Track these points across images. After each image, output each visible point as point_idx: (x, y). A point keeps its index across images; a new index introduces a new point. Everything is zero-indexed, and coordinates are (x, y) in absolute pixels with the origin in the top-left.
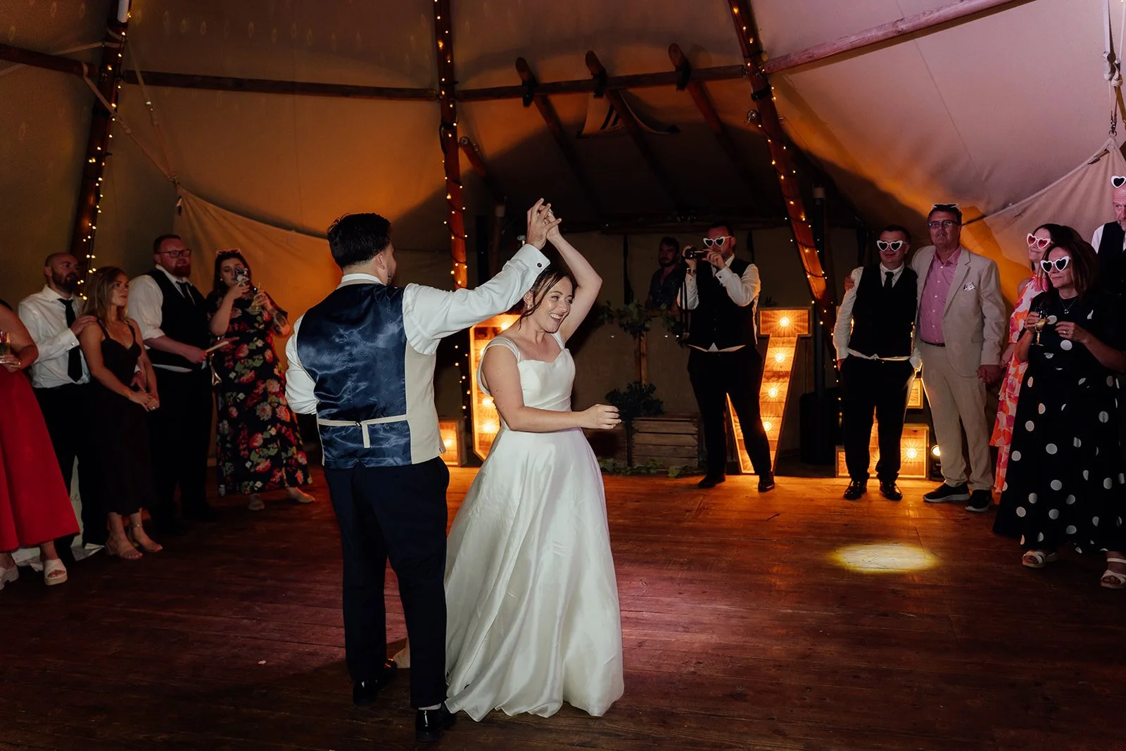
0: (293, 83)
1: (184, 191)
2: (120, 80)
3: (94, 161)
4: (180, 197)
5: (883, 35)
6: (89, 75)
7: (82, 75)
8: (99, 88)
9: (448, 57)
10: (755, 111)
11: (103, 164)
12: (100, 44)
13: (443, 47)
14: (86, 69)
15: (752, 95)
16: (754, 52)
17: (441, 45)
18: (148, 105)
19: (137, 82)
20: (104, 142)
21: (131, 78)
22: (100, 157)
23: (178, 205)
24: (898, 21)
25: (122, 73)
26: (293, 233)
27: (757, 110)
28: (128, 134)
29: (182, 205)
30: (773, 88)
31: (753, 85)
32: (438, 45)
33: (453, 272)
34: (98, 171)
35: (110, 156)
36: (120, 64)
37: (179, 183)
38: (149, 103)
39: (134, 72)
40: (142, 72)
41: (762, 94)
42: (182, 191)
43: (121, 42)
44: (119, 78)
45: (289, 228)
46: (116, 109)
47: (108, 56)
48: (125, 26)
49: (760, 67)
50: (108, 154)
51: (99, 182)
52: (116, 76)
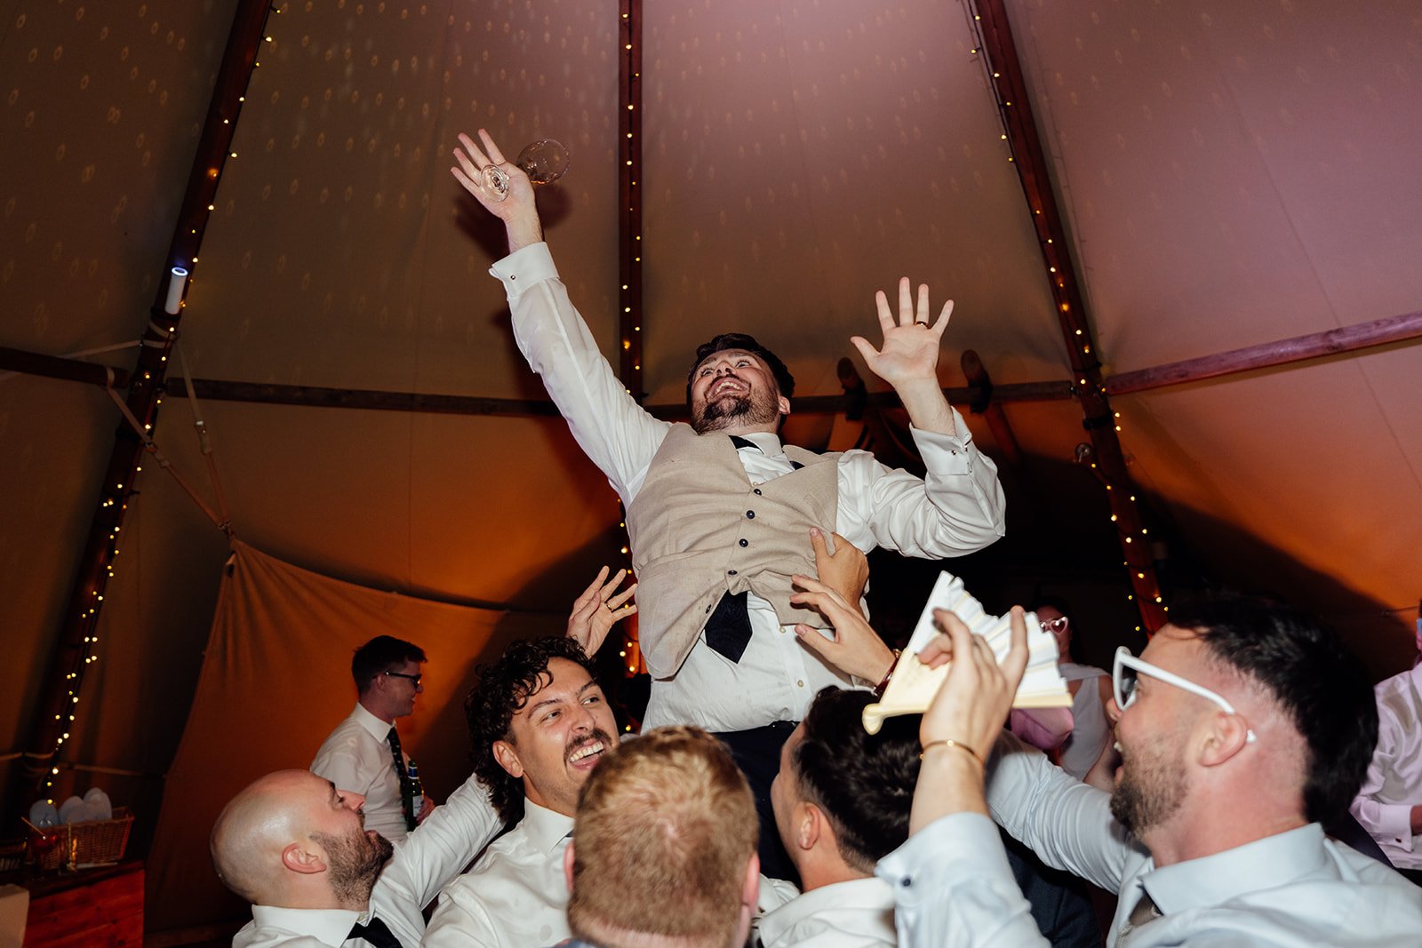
0: (412, 396)
1: (241, 543)
2: (161, 392)
3: (111, 503)
4: (234, 552)
5: (1307, 351)
6: (116, 385)
7: (105, 384)
8: (129, 404)
9: (637, 362)
10: (1088, 445)
11: (125, 507)
12: (137, 343)
13: (630, 348)
14: (111, 376)
15: (1084, 423)
16: (1089, 365)
17: (627, 345)
18: (200, 426)
19: (186, 395)
20: (129, 476)
21: (178, 389)
22: (120, 498)
23: (230, 562)
24: (1331, 332)
25: (164, 382)
26: (395, 595)
27: (1091, 444)
28: (165, 467)
29: (235, 564)
30: (1117, 415)
31: (1086, 408)
32: (623, 346)
33: (623, 654)
34: (115, 516)
35: (136, 496)
36: (163, 371)
37: (233, 533)
38: (200, 423)
39: (182, 380)
40: (193, 380)
41: (1100, 422)
42: (237, 543)
43: (167, 340)
44: (159, 389)
45: (388, 589)
46: (151, 432)
47: (148, 358)
48: (174, 320)
49: (1099, 386)
50: (133, 492)
51: (115, 534)
52: (157, 386)
